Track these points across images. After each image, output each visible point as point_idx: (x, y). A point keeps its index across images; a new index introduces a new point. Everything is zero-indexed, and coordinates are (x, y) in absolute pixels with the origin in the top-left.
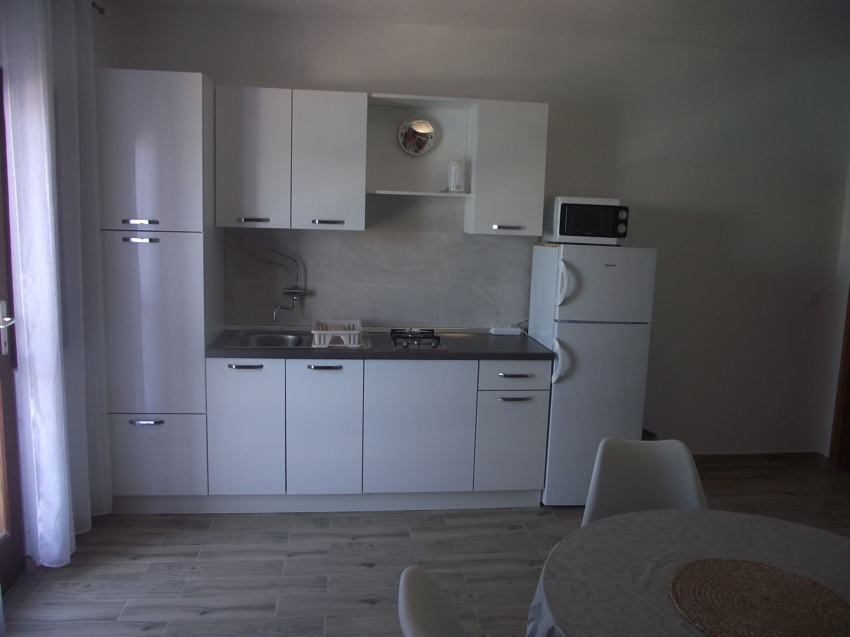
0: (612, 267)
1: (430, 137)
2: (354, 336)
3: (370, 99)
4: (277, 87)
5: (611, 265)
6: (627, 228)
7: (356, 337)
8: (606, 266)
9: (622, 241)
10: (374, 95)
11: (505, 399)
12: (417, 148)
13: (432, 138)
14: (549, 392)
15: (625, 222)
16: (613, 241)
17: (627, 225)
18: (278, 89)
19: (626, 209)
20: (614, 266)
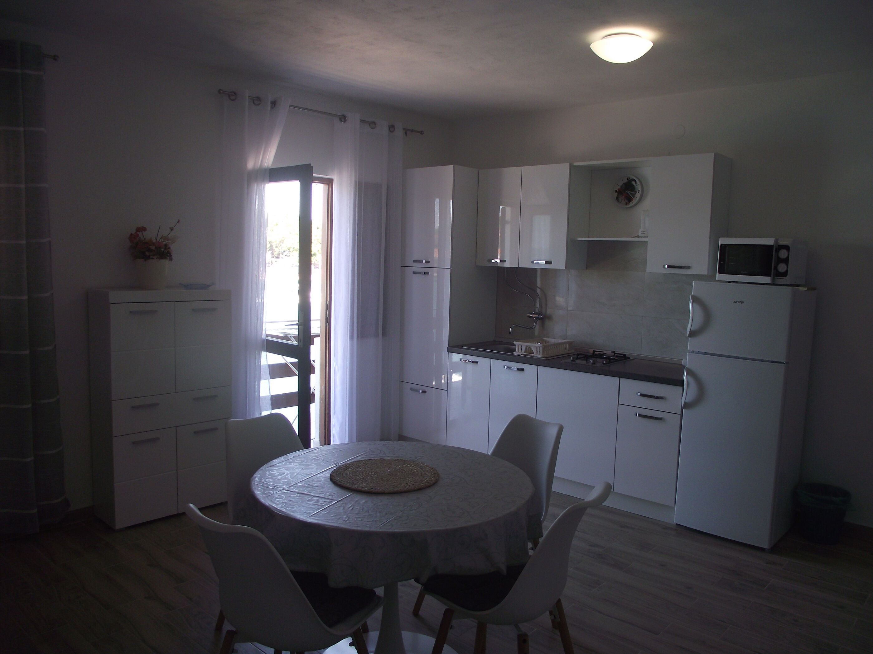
0: (740, 304)
1: (638, 191)
2: (540, 348)
3: (571, 166)
4: (512, 167)
5: (739, 302)
6: (788, 267)
7: (541, 349)
8: (734, 302)
9: (780, 280)
10: (576, 164)
11: (640, 415)
12: (627, 201)
13: (639, 192)
14: (679, 416)
15: (786, 261)
16: (767, 279)
17: (788, 264)
18: (515, 168)
19: (787, 248)
20: (742, 302)
